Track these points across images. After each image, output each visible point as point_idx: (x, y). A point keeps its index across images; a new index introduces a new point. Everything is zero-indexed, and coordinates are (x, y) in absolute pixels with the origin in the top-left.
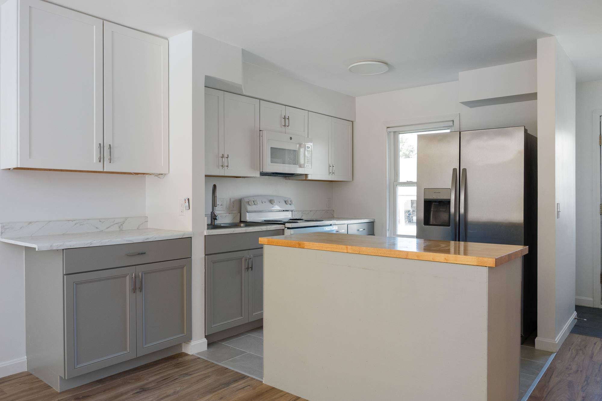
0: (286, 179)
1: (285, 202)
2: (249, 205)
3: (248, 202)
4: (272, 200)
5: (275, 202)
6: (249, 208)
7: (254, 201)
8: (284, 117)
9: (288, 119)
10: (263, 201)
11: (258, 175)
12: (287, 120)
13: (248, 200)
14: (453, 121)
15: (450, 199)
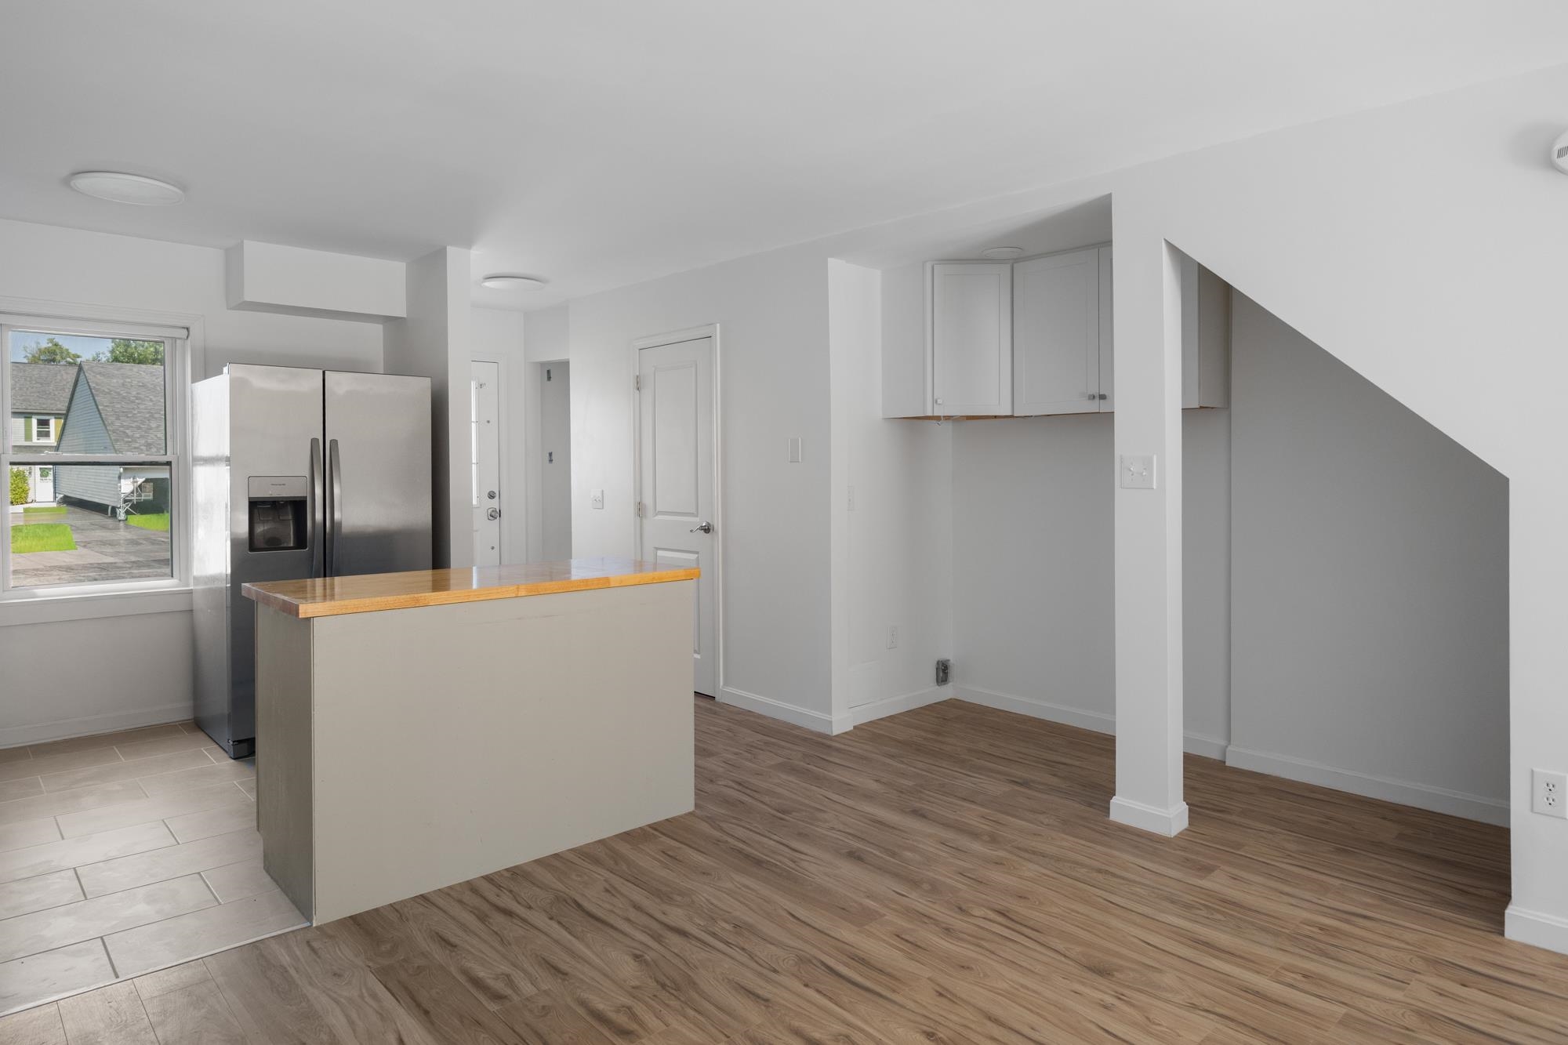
14: (188, 329)
15: (305, 495)
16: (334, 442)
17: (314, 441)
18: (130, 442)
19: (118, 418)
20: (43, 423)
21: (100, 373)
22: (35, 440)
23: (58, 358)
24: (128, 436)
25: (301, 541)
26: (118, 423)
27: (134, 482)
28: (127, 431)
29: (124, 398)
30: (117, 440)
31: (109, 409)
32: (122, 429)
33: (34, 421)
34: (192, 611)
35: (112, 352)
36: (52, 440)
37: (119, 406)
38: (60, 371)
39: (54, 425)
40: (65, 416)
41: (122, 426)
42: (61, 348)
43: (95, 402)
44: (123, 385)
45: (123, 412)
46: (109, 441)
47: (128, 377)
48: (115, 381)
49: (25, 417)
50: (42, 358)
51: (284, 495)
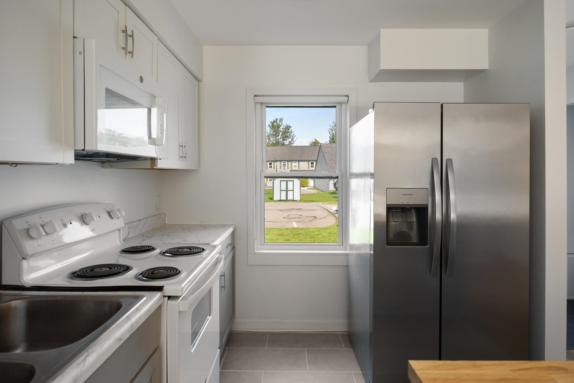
0: (102, 167)
1: (109, 214)
2: (31, 238)
3: (28, 231)
4: (86, 214)
5: (94, 220)
6: (29, 246)
7: (43, 226)
8: (124, 29)
9: (132, 36)
10: (65, 221)
11: (70, 158)
12: (130, 39)
13: (26, 226)
14: (348, 96)
15: (427, 203)
16: (450, 161)
17: (434, 160)
18: (333, 168)
19: (330, 161)
20: (312, 163)
21: (325, 147)
22: (310, 169)
23: (317, 144)
24: (332, 167)
25: (423, 240)
26: (330, 162)
27: (334, 181)
28: (332, 165)
29: (332, 154)
30: (329, 168)
31: (327, 158)
32: (331, 164)
33: (310, 163)
34: (348, 266)
35: (330, 141)
36: (314, 169)
37: (330, 157)
38: (316, 148)
39: (315, 163)
40: (316, 161)
41: (331, 163)
42: (317, 141)
43: (324, 156)
44: (331, 150)
45: (331, 159)
46: (327, 168)
47: (333, 148)
48: (329, 149)
49: (308, 162)
50: (313, 145)
51: (411, 202)
